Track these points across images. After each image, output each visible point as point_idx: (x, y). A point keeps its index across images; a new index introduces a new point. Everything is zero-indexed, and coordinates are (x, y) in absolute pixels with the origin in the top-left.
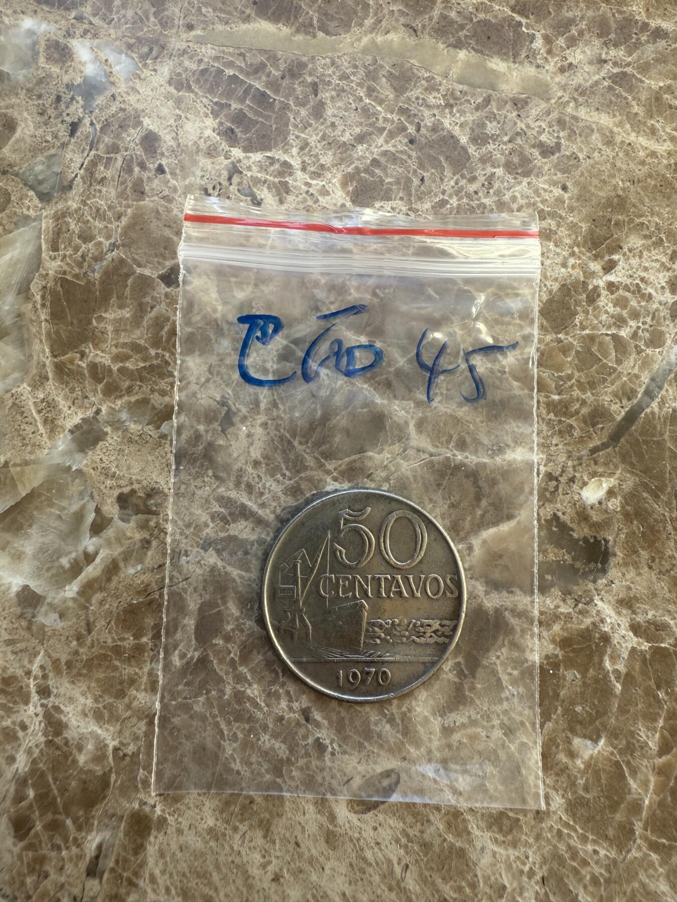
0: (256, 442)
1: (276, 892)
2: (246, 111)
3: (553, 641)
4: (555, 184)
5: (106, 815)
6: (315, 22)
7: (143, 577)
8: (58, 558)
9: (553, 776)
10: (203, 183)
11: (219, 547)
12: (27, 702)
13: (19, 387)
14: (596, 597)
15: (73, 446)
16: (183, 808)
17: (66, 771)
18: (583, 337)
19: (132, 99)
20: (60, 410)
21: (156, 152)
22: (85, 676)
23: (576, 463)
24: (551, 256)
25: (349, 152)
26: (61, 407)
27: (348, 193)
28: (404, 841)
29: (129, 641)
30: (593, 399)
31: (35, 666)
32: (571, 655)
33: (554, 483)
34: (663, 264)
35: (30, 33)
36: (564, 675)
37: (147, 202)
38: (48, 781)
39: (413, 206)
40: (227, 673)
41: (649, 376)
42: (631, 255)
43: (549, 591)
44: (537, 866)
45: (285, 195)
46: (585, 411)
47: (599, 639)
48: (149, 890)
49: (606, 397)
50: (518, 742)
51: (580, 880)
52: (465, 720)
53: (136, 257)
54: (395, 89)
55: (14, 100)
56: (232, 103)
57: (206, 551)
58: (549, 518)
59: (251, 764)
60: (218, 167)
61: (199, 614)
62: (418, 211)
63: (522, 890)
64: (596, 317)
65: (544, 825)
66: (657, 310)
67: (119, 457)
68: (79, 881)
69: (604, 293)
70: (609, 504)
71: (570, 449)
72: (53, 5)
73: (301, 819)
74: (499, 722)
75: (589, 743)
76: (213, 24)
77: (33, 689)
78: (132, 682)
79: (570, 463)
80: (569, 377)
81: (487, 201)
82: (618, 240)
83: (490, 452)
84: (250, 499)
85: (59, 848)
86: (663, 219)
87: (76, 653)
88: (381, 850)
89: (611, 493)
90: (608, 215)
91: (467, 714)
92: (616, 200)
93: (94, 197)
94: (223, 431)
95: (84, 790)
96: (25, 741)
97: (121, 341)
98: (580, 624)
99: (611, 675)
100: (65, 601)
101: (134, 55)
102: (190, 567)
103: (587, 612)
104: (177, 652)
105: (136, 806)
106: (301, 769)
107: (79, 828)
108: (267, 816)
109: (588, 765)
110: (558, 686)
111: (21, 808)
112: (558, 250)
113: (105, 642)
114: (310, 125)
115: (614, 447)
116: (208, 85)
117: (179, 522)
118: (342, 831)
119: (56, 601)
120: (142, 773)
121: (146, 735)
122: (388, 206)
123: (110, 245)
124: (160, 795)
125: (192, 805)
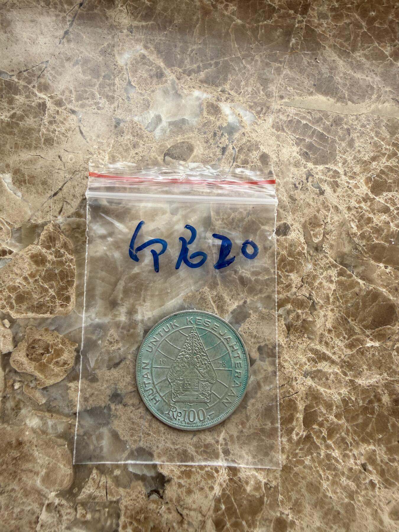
0: (329, 319)
2: (314, 143)
5: (263, 519)
6: (346, 96)
7: (273, 391)
10: (293, 181)
11: (313, 375)
12: (217, 457)
13: (203, 288)
15: (233, 321)
16: (303, 516)
17: (240, 495)
19: (254, 135)
20: (225, 301)
21: (268, 164)
22: (247, 444)
25: (368, 166)
26: (226, 299)
27: (369, 188)
29: (269, 425)
31: (221, 438)
35: (198, 99)
38: (232, 501)
40: (321, 444)
45: (336, 188)
53: (261, 220)
54: (390, 132)
55: (191, 135)
56: (306, 138)
57: (306, 378)
59: (337, 493)
60: (300, 173)
61: (305, 412)
67: (258, 327)
72: (209, 85)
73: (365, 523)
76: (293, 96)
77: (220, 451)
78: (272, 448)
84: (327, 350)
87: (242, 432)
94: (311, 313)
95: (251, 505)
96: (218, 478)
97: (255, 264)
101: (253, 112)
102: (298, 387)
104: (294, 432)
105: (279, 515)
106: (364, 496)
107: (249, 526)
108: (347, 521)
111: (218, 515)
113: (256, 426)
114: (348, 151)
116: (293, 129)
117: (291, 362)
120: (280, 497)
121: (281, 476)
122: (390, 195)
123: (247, 213)
124: (291, 509)
125: (308, 515)
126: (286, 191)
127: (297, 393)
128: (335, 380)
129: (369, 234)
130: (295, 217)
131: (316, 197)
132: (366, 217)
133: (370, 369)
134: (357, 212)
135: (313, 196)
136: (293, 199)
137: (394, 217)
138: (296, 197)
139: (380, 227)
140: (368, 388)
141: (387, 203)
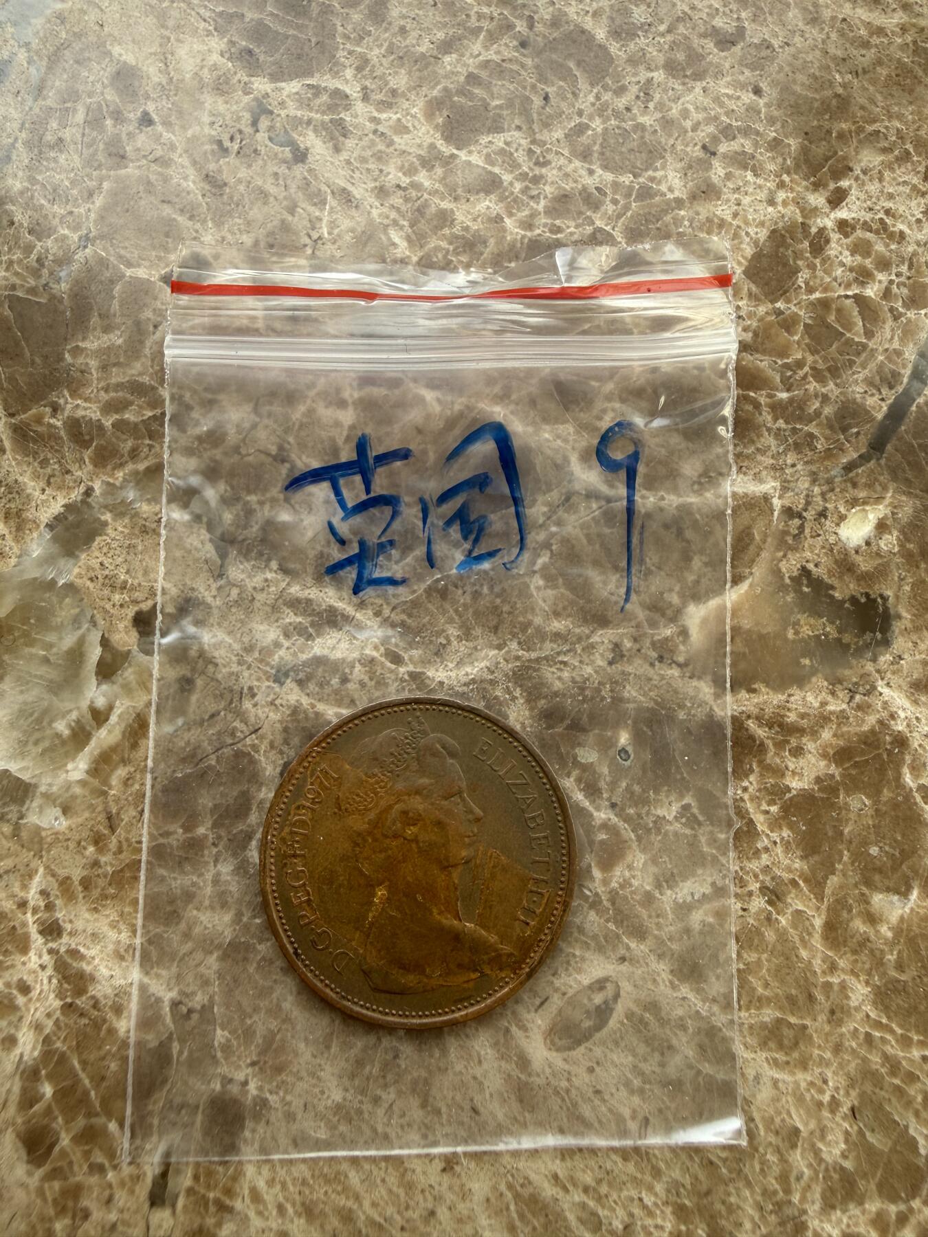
1: (450, 1188)
2: (268, 21)
3: (825, 756)
4: (743, 86)
5: (171, 1107)
7: (186, 736)
8: (51, 722)
9: (848, 955)
10: (214, 133)
11: (301, 675)
12: (24, 948)
14: (880, 682)
15: (55, 549)
16: (290, 1079)
17: (100, 1048)
18: (812, 304)
20: (28, 496)
21: (135, 94)
22: (113, 897)
23: (825, 488)
24: (751, 190)
25: (431, 68)
26: (29, 491)
27: (437, 127)
28: (637, 1082)
29: (178, 835)
30: (837, 391)
31: (32, 892)
32: (854, 772)
33: (797, 522)
34: (914, 188)
36: (846, 803)
37: (131, 170)
38: (73, 1068)
39: (538, 136)
41: (915, 350)
42: (866, 178)
43: (809, 682)
44: (842, 1092)
45: (342, 139)
46: (828, 411)
47: (891, 743)
48: (252, 1214)
49: (857, 386)
50: (789, 911)
51: (909, 1103)
52: (707, 889)
53: (122, 252)
56: (245, 11)
57: (282, 684)
58: (796, 574)
60: (234, 108)
62: (545, 143)
63: (823, 1132)
64: (826, 272)
65: (844, 1029)
66: (915, 254)
67: (129, 558)
68: (139, 1217)
69: (835, 236)
70: (882, 544)
71: (814, 468)
73: (478, 1072)
74: (758, 885)
75: (896, 898)
77: (33, 930)
78: (189, 896)
79: (817, 490)
80: (800, 364)
81: (646, 120)
82: (845, 158)
83: (696, 487)
84: (341, 599)
85: (101, 1169)
86: (906, 123)
87: (96, 864)
88: (604, 1101)
89: (881, 527)
90: (827, 125)
91: (709, 880)
92: (834, 102)
93: (48, 169)
94: (287, 500)
96: (28, 1010)
97: (113, 381)
98: (860, 726)
99: (916, 795)
100: (68, 786)
102: (260, 712)
103: (869, 706)
105: (218, 1087)
108: (424, 1074)
109: (898, 931)
110: (839, 820)
111: (34, 1116)
112: (760, 181)
113: (140, 842)
114: (369, 34)
115: (878, 459)
117: (235, 646)
118: (540, 1081)
119: (55, 789)
120: (220, 1035)
121: (220, 976)
122: (499, 141)
123: (80, 238)
124: (253, 1064)
125: (304, 1074)
126: (194, 163)
127: (256, 731)
128: (366, 679)
129: (445, 257)
130: (225, 233)
131: (283, 170)
132: (433, 209)
133: (467, 635)
134: (407, 200)
135: (272, 168)
136: (214, 183)
137: (515, 200)
138: (225, 176)
139: (476, 234)
140: (465, 689)
141: (492, 164)
